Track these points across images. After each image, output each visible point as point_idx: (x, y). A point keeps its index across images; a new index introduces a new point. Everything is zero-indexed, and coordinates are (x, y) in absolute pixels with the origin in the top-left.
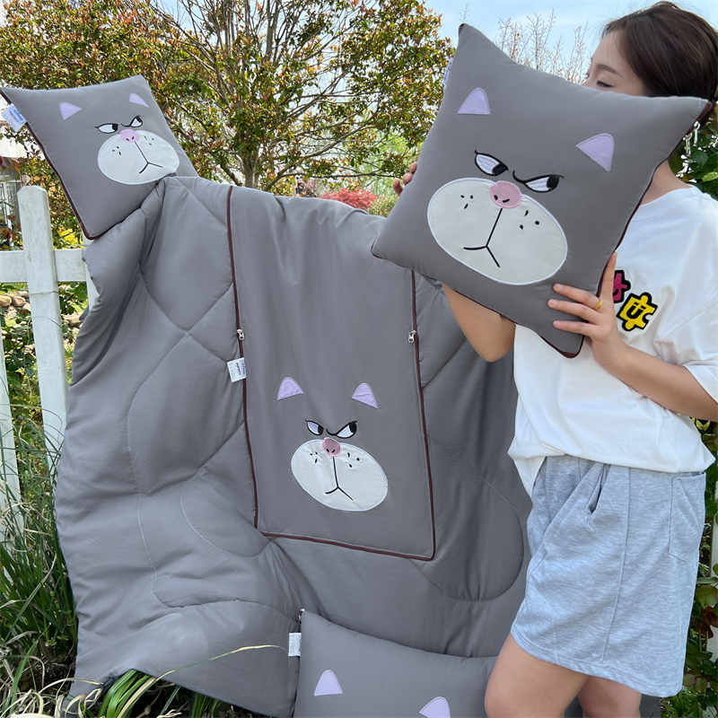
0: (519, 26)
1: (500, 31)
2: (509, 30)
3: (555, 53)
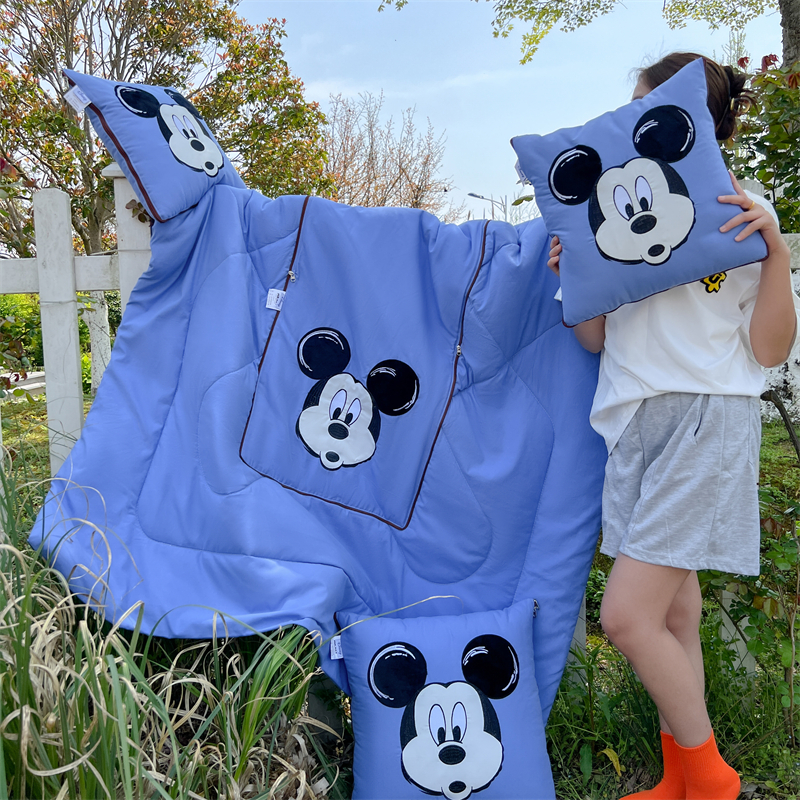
0: (350, 101)
1: (332, 105)
2: (340, 105)
3: (386, 131)
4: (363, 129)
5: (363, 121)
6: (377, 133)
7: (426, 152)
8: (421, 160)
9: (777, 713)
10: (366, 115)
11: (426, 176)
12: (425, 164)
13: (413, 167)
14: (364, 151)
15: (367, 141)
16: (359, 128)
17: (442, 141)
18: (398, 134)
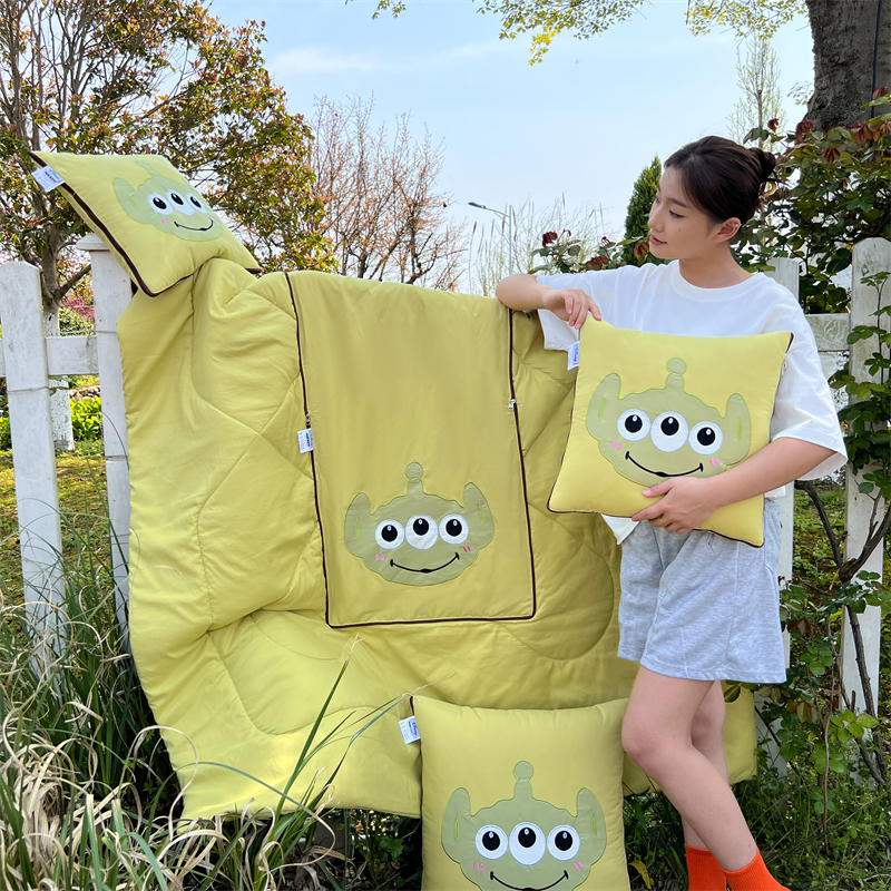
0: (337, 104)
1: (315, 109)
3: (378, 139)
4: (351, 136)
5: (352, 128)
6: (367, 141)
7: (423, 162)
8: (417, 171)
9: (809, 819)
10: (355, 119)
11: (423, 188)
12: (422, 176)
13: (408, 180)
14: (354, 160)
15: (356, 150)
16: (347, 135)
17: (440, 149)
18: (391, 142)
